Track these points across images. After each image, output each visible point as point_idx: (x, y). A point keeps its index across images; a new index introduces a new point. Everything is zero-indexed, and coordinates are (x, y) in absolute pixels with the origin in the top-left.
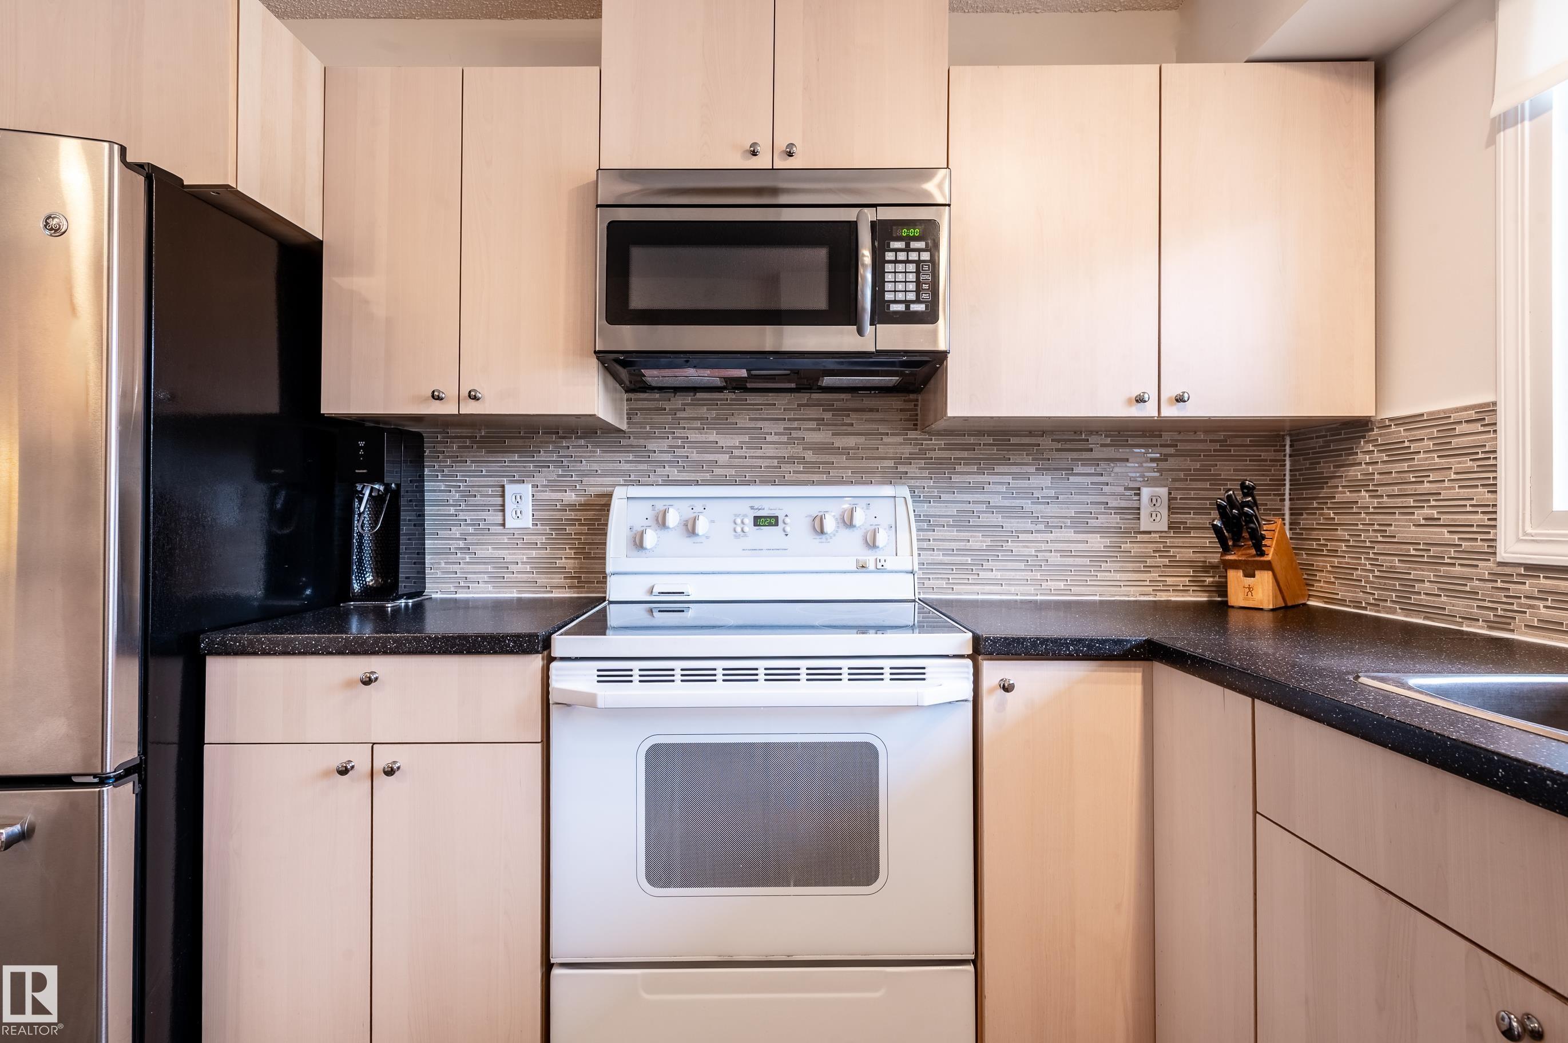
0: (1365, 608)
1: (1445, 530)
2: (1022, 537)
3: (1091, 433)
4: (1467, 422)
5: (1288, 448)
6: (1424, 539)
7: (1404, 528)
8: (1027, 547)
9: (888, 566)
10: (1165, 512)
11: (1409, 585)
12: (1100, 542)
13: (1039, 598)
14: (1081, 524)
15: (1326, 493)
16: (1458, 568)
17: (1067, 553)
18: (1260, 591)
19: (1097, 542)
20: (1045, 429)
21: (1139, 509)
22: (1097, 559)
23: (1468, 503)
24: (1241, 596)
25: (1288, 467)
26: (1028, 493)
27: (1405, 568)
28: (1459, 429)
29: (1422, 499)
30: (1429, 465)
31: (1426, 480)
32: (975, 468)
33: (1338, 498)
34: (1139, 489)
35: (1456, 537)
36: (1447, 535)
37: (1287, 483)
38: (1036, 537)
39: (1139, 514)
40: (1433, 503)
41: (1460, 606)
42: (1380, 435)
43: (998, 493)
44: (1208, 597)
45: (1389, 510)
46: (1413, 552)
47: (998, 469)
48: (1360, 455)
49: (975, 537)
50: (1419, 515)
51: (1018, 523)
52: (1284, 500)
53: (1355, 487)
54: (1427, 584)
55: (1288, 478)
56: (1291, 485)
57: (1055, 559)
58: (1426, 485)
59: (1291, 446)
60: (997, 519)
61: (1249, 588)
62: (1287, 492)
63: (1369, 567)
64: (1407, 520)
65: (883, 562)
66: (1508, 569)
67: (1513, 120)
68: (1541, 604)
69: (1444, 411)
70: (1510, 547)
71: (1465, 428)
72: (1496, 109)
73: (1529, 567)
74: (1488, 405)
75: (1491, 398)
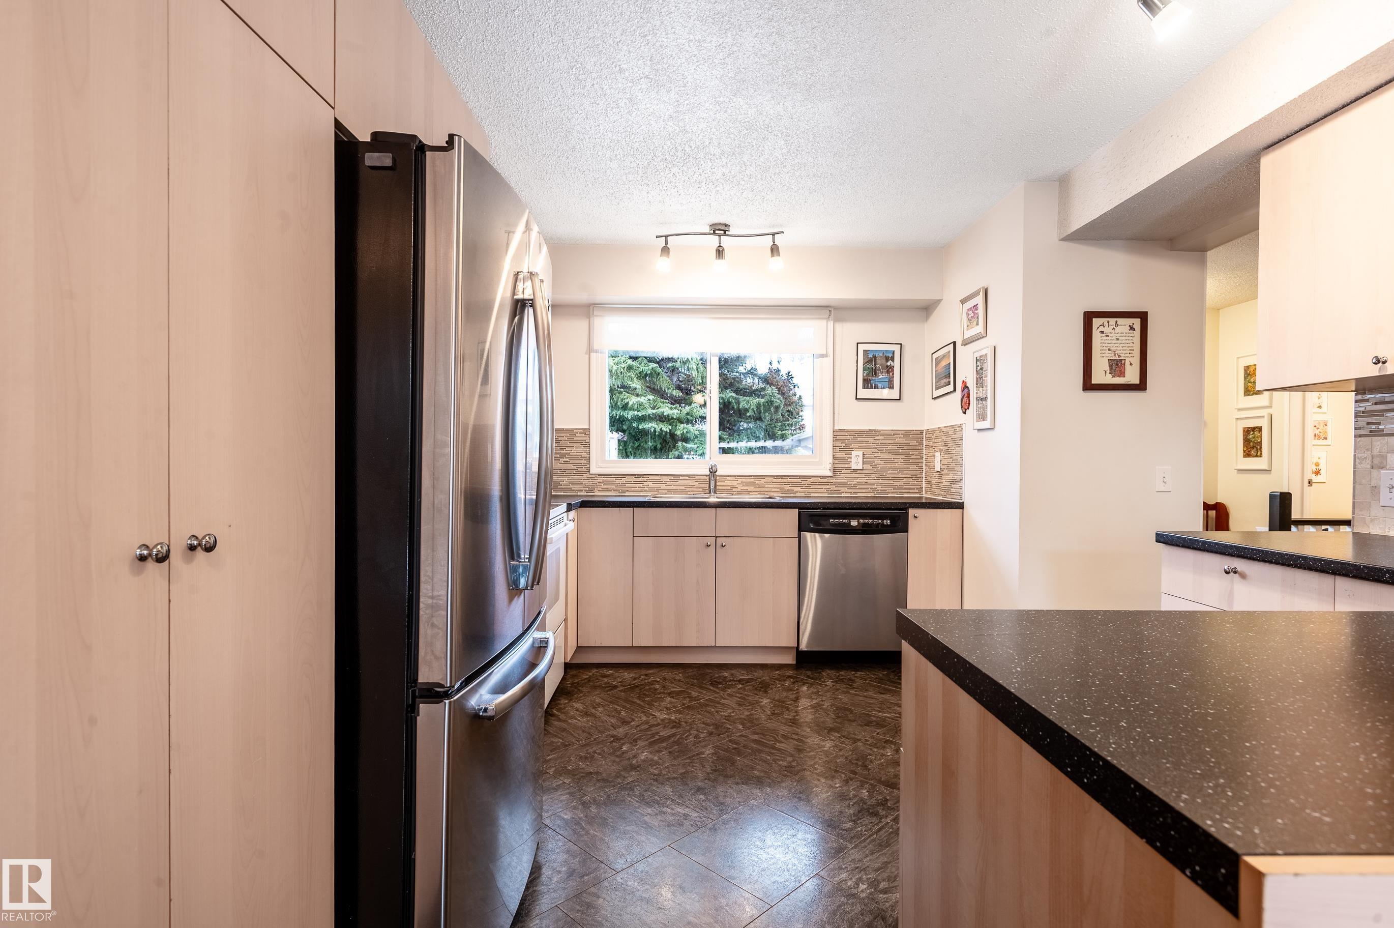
1: (572, 465)
4: (580, 433)
6: (564, 468)
16: (577, 476)
23: (580, 457)
28: (577, 435)
29: (563, 455)
30: (566, 445)
31: (564, 449)
35: (576, 467)
36: (572, 467)
40: (567, 457)
41: (577, 487)
50: (562, 460)
54: (565, 482)
58: (565, 451)
66: (593, 476)
67: (597, 351)
68: (602, 484)
69: (572, 429)
70: (594, 470)
71: (579, 435)
72: (596, 347)
73: (599, 475)
74: (587, 429)
75: (587, 427)
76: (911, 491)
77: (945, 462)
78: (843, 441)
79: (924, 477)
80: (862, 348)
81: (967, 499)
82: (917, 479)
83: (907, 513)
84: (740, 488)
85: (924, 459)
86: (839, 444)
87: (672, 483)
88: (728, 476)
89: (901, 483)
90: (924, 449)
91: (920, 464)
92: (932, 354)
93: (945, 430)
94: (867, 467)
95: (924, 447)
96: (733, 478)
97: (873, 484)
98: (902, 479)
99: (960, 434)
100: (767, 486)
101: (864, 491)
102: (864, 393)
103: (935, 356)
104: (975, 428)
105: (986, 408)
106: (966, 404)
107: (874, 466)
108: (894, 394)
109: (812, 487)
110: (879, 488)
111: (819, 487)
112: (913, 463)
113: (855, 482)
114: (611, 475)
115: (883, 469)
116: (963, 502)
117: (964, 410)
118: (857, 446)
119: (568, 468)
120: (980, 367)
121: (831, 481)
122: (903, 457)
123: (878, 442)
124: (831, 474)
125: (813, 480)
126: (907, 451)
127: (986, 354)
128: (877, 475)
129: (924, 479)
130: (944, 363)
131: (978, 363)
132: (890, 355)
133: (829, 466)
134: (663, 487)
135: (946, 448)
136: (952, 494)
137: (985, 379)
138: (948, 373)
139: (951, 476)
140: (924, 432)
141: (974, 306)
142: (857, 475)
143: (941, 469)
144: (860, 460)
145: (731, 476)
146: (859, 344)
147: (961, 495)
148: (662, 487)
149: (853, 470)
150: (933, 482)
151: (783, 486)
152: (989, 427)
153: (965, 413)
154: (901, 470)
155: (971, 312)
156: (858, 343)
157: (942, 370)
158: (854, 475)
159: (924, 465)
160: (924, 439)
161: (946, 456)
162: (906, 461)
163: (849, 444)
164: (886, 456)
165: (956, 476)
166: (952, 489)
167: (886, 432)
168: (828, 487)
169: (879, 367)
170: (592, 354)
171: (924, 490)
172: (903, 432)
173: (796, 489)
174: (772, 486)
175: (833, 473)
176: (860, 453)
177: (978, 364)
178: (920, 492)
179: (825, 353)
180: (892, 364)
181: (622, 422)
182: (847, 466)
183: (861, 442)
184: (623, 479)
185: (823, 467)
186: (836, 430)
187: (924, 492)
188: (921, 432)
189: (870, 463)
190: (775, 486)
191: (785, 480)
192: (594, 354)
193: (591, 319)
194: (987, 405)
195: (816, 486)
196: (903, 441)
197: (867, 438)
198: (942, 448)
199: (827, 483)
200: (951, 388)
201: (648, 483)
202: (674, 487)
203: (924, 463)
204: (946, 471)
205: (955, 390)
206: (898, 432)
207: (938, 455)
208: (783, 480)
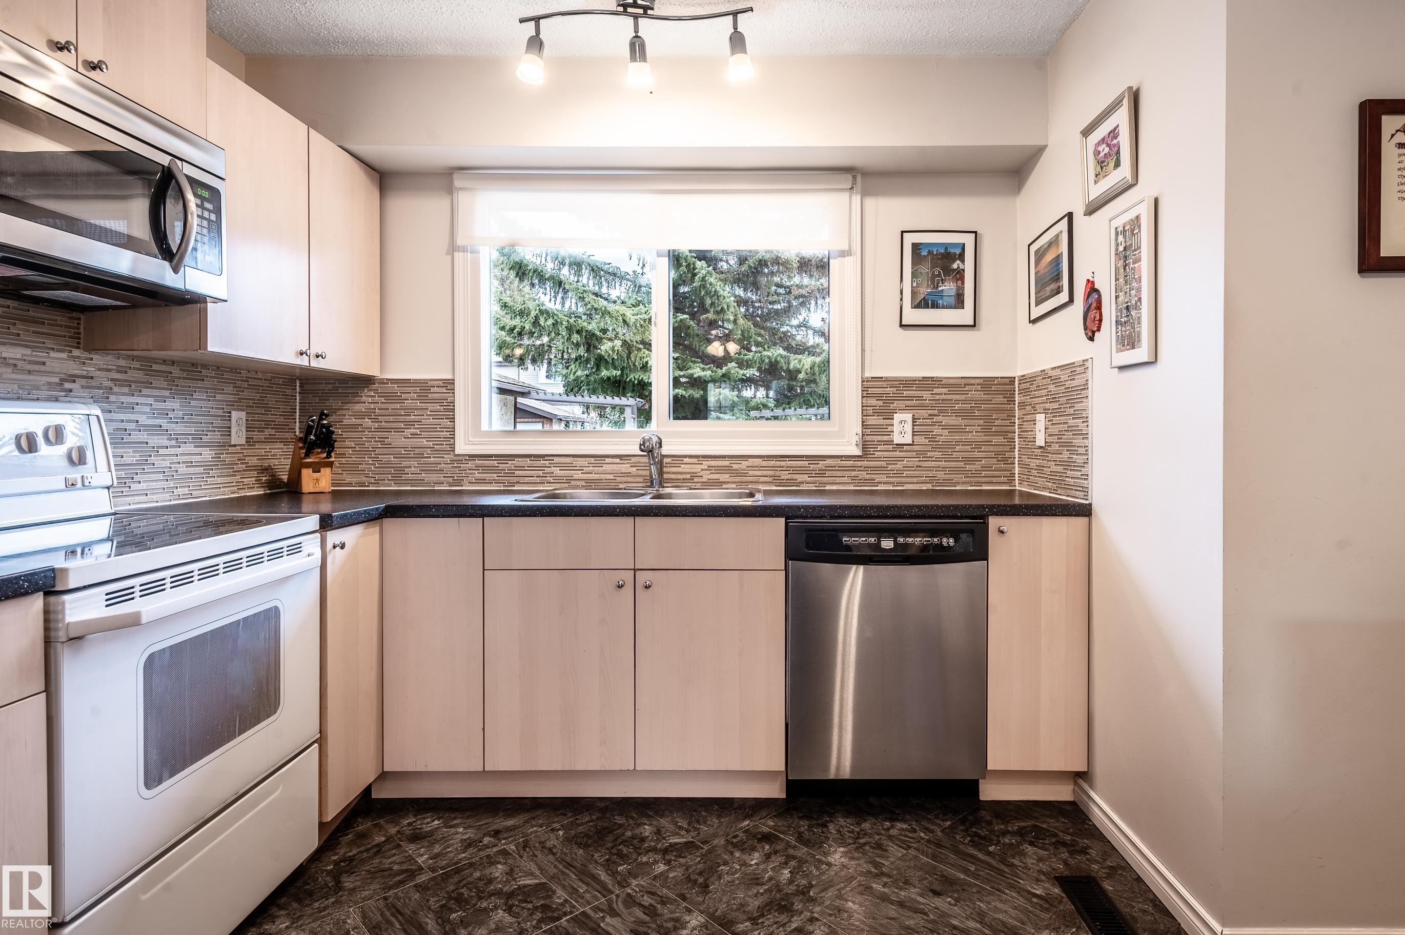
0: (369, 486)
1: (424, 440)
2: (161, 451)
3: (205, 366)
4: (437, 386)
5: (298, 387)
6: (410, 445)
7: (398, 440)
8: (165, 460)
9: (93, 484)
10: (244, 430)
11: (401, 470)
12: (209, 454)
13: (173, 503)
14: (197, 440)
15: (334, 419)
16: (432, 459)
17: (189, 464)
18: (324, 481)
19: (207, 454)
20: (175, 359)
21: (230, 428)
22: (208, 467)
23: (438, 426)
24: (311, 485)
25: (298, 400)
26: (164, 414)
27: (398, 461)
28: (432, 390)
29: (410, 424)
30: (414, 406)
31: (412, 414)
32: (126, 390)
33: (346, 422)
34: (230, 413)
35: (431, 443)
36: (425, 443)
37: (298, 411)
38: (170, 451)
39: (230, 431)
40: (417, 426)
41: (433, 477)
42: (380, 388)
43: (144, 413)
44: (264, 491)
45: (388, 430)
46: (403, 452)
47: (145, 391)
48: (364, 398)
49: (128, 452)
50: (408, 432)
51: (158, 439)
52: (295, 422)
53: (360, 415)
54: (413, 468)
55: (298, 408)
56: (300, 412)
57: (183, 469)
58: (412, 417)
59: (300, 387)
60: (143, 436)
61: (317, 480)
62: (298, 417)
63: (371, 462)
64: (399, 435)
65: (89, 480)
66: (460, 458)
67: (464, 249)
68: (476, 472)
69: (424, 380)
70: (462, 447)
71: (436, 390)
72: (460, 242)
73: (470, 456)
74: (449, 380)
75: (450, 377)
76: (994, 480)
77: (1054, 430)
78: (879, 397)
79: (1017, 456)
80: (910, 239)
81: (1098, 498)
82: (1005, 460)
83: (986, 525)
84: (706, 476)
85: (1017, 427)
86: (873, 402)
87: (591, 468)
88: (685, 456)
89: (977, 466)
90: (1017, 409)
91: (1010, 435)
92: (1029, 246)
93: (1053, 373)
94: (920, 440)
95: (1017, 405)
96: (695, 460)
97: (930, 469)
98: (979, 459)
99: (1084, 378)
100: (751, 473)
101: (915, 480)
102: (913, 316)
103: (1034, 248)
104: (1114, 364)
105: (1139, 323)
106: (1094, 321)
107: (933, 439)
108: (964, 316)
109: (828, 474)
110: (941, 475)
111: (839, 474)
112: (997, 433)
113: (899, 466)
114: (491, 456)
115: (948, 445)
116: (1090, 505)
117: (1090, 334)
118: (902, 404)
119: (419, 445)
120: (1124, 245)
121: (859, 463)
122: (981, 422)
123: (938, 397)
124: (858, 452)
125: (829, 462)
126: (987, 413)
127: (1138, 217)
128: (937, 454)
129: (1017, 459)
130: (1049, 257)
131: (1121, 238)
132: (958, 251)
133: (855, 439)
134: (578, 475)
135: (1056, 406)
136: (1068, 488)
137: (1136, 265)
138: (1056, 273)
139: (1065, 455)
140: (1017, 380)
141: (1110, 133)
142: (902, 454)
143: (1046, 442)
144: (908, 427)
145: (690, 457)
146: (904, 234)
147: (1085, 491)
148: (576, 477)
149: (897, 445)
150: (1033, 465)
151: (777, 473)
152: (1146, 360)
153: (1091, 339)
154: (978, 446)
155: (1104, 145)
156: (902, 232)
157: (1047, 270)
158: (897, 454)
159: (1017, 436)
160: (1017, 392)
161: (1056, 420)
162: (986, 430)
163: (888, 400)
164: (953, 421)
165: (1075, 457)
166: (1067, 479)
167: (952, 381)
168: (854, 473)
169: (939, 272)
170: (456, 254)
171: (1017, 478)
172: (981, 381)
173: (800, 478)
174: (759, 473)
175: (863, 451)
176: (908, 417)
177: (1119, 241)
178: (1011, 481)
179: (846, 248)
180: (961, 267)
181: (643, 386)
182: (885, 438)
183: (910, 398)
184: (509, 462)
185: (846, 440)
186: (867, 378)
187: (1017, 482)
188: (1012, 380)
189: (924, 433)
190: (765, 473)
191: (783, 464)
192: (461, 254)
193: (455, 195)
194: (1139, 318)
195: (834, 473)
196: (981, 395)
197: (919, 392)
198: (1048, 406)
199: (853, 468)
200: (1063, 297)
201: (552, 468)
202: (596, 476)
203: (1017, 433)
204: (1056, 447)
205: (1071, 300)
206: (973, 381)
207: (1040, 418)
208: (778, 463)
